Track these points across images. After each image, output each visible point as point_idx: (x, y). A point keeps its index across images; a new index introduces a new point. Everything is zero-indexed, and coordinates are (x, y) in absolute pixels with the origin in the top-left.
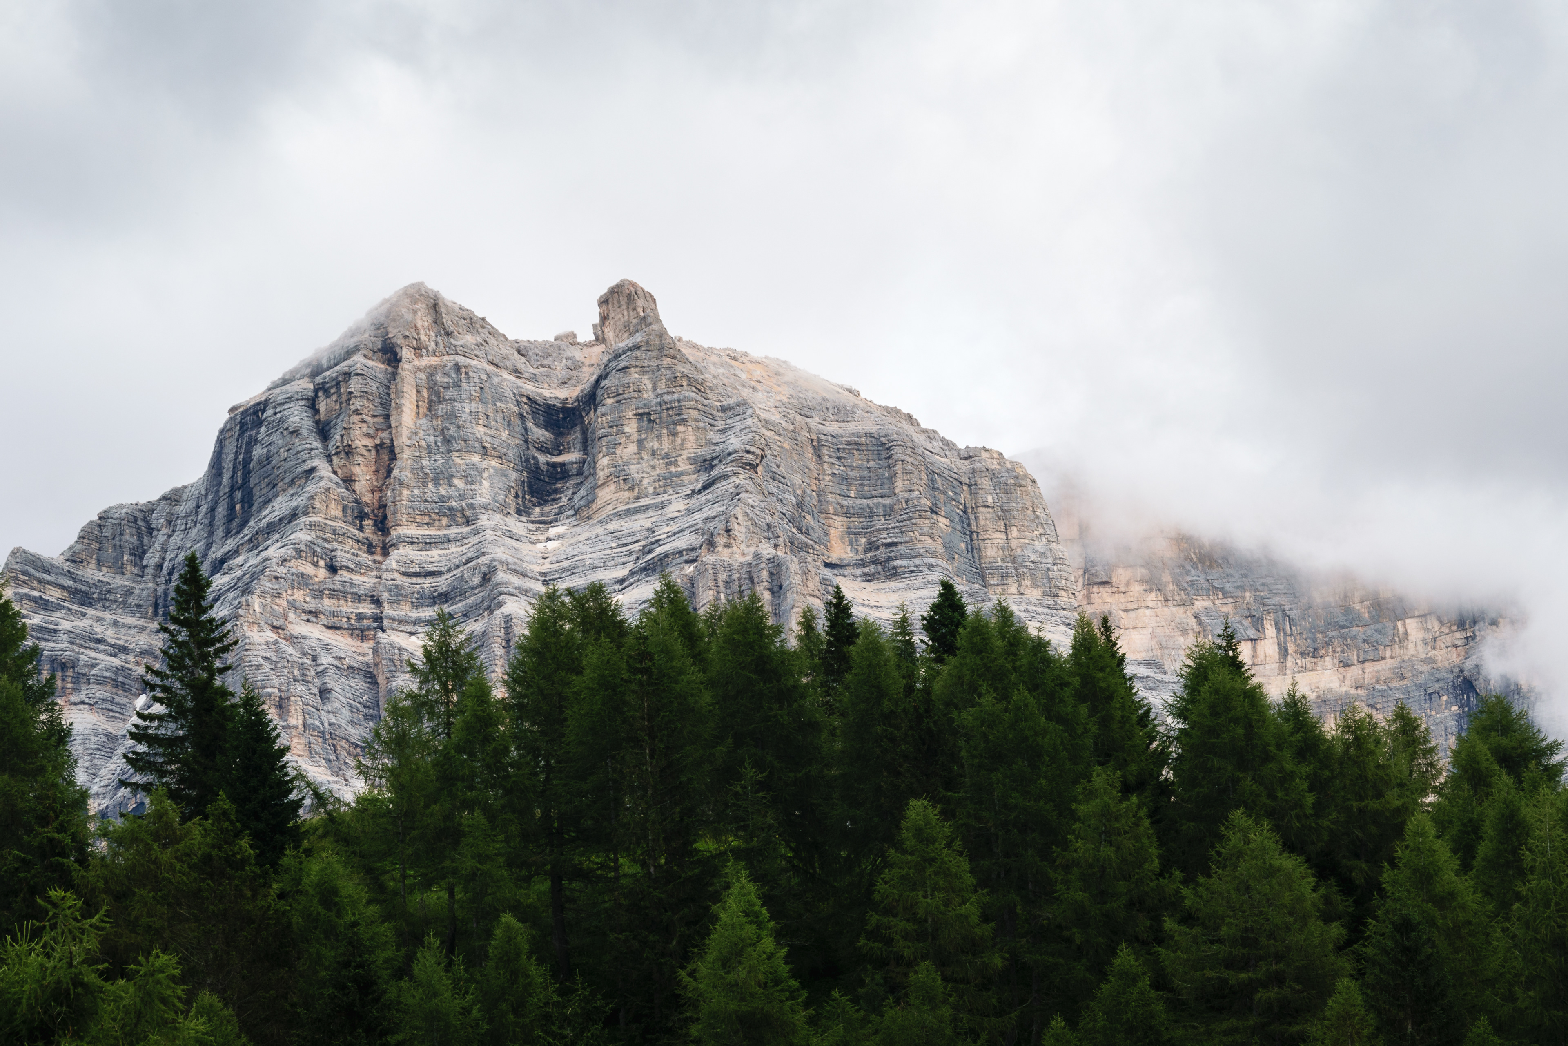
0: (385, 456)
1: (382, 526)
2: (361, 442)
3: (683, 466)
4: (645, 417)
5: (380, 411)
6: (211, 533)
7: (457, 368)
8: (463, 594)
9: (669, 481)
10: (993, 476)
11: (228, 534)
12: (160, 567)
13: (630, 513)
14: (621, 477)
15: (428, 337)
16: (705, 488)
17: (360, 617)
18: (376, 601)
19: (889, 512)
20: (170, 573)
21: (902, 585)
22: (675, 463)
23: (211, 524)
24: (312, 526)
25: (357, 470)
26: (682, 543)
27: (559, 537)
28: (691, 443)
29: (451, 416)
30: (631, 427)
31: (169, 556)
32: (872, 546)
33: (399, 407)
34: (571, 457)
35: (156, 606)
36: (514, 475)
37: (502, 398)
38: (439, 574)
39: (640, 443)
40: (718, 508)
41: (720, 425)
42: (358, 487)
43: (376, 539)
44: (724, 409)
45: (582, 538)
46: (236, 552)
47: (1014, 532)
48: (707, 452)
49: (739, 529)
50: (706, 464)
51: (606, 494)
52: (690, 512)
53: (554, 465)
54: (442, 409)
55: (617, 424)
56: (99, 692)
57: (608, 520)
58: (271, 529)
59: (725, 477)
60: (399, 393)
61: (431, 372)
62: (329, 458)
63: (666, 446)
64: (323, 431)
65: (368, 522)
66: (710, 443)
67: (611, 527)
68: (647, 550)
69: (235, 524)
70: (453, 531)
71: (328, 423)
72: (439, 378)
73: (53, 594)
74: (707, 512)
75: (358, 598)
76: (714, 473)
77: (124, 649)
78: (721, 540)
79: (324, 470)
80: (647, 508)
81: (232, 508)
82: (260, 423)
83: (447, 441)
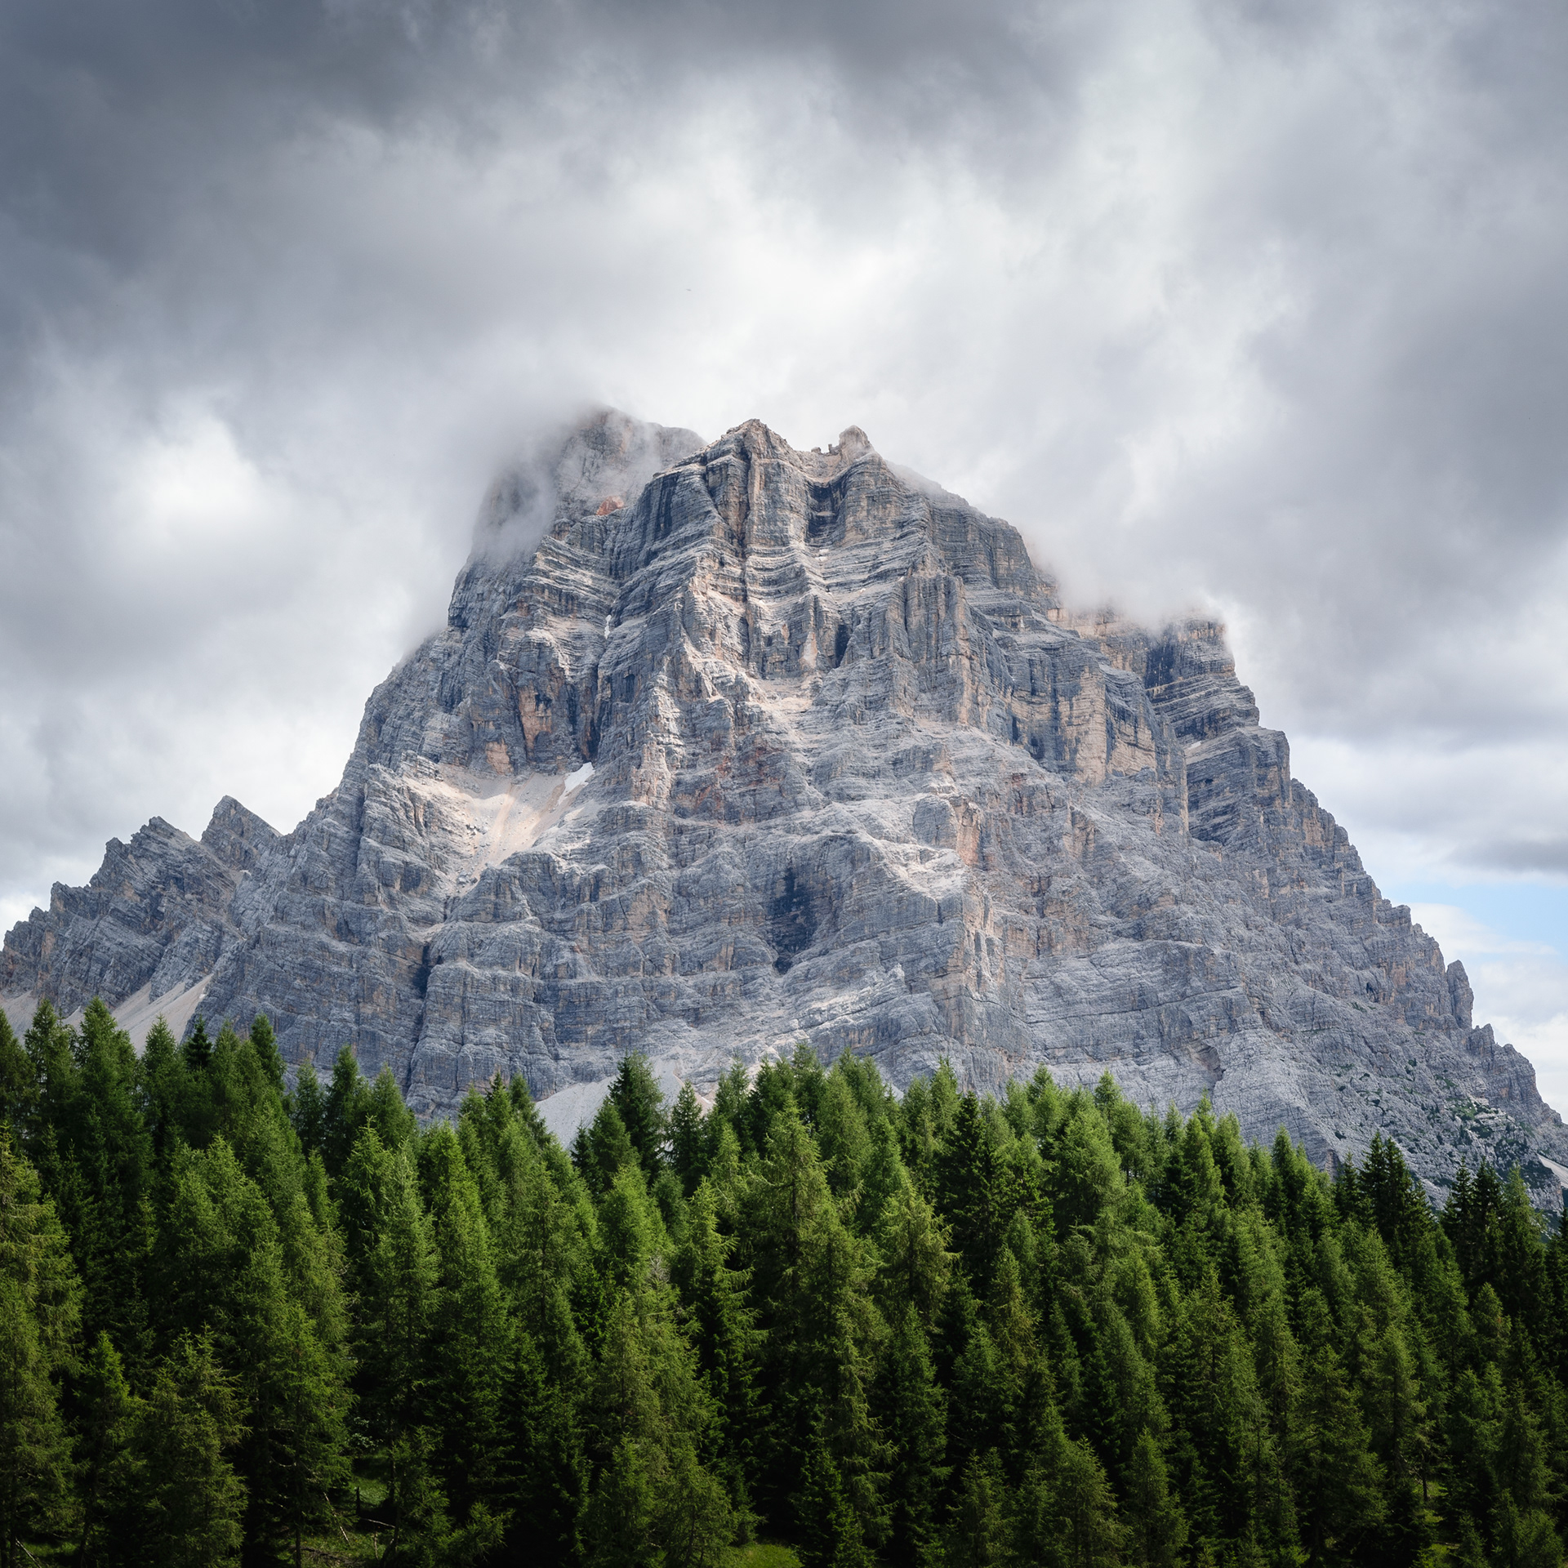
0: (744, 508)
1: (742, 542)
2: (733, 500)
3: (889, 525)
4: (872, 499)
5: (742, 484)
6: (644, 536)
7: (779, 465)
8: (785, 582)
9: (881, 532)
10: (1004, 533)
11: (656, 538)
12: (612, 550)
13: (863, 546)
14: (858, 528)
15: (763, 447)
16: (901, 537)
17: (736, 589)
18: (743, 582)
19: (964, 549)
20: (619, 554)
21: (971, 587)
22: (885, 523)
23: (644, 532)
24: (712, 541)
25: (730, 513)
26: (896, 565)
27: (826, 555)
28: (893, 514)
29: (777, 490)
30: (864, 503)
31: (617, 545)
32: (956, 566)
33: (753, 484)
34: (827, 514)
35: (611, 570)
36: (803, 522)
37: (798, 482)
38: (772, 570)
39: (868, 511)
40: (911, 549)
41: (906, 505)
42: (730, 522)
43: (739, 550)
44: (907, 497)
45: (840, 556)
46: (665, 549)
47: (1012, 562)
48: (901, 518)
49: (928, 562)
50: (901, 525)
51: (851, 536)
52: (896, 549)
53: (819, 517)
54: (772, 486)
55: (858, 501)
56: (591, 613)
57: (851, 549)
58: (687, 540)
59: (913, 533)
60: (753, 477)
61: (766, 466)
62: (716, 506)
63: (880, 514)
64: (712, 492)
65: (735, 540)
66: (902, 514)
67: (854, 552)
68: (875, 567)
69: (660, 534)
70: (777, 548)
71: (714, 488)
72: (770, 470)
73: (563, 561)
74: (906, 550)
75: (734, 579)
76: (906, 530)
77: (598, 591)
78: (920, 567)
79: (715, 513)
80: (871, 544)
81: (658, 525)
82: (676, 484)
83: (774, 502)
